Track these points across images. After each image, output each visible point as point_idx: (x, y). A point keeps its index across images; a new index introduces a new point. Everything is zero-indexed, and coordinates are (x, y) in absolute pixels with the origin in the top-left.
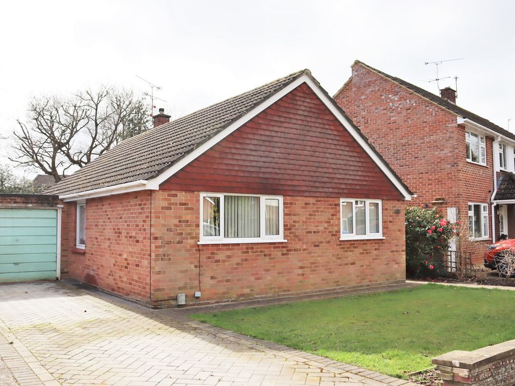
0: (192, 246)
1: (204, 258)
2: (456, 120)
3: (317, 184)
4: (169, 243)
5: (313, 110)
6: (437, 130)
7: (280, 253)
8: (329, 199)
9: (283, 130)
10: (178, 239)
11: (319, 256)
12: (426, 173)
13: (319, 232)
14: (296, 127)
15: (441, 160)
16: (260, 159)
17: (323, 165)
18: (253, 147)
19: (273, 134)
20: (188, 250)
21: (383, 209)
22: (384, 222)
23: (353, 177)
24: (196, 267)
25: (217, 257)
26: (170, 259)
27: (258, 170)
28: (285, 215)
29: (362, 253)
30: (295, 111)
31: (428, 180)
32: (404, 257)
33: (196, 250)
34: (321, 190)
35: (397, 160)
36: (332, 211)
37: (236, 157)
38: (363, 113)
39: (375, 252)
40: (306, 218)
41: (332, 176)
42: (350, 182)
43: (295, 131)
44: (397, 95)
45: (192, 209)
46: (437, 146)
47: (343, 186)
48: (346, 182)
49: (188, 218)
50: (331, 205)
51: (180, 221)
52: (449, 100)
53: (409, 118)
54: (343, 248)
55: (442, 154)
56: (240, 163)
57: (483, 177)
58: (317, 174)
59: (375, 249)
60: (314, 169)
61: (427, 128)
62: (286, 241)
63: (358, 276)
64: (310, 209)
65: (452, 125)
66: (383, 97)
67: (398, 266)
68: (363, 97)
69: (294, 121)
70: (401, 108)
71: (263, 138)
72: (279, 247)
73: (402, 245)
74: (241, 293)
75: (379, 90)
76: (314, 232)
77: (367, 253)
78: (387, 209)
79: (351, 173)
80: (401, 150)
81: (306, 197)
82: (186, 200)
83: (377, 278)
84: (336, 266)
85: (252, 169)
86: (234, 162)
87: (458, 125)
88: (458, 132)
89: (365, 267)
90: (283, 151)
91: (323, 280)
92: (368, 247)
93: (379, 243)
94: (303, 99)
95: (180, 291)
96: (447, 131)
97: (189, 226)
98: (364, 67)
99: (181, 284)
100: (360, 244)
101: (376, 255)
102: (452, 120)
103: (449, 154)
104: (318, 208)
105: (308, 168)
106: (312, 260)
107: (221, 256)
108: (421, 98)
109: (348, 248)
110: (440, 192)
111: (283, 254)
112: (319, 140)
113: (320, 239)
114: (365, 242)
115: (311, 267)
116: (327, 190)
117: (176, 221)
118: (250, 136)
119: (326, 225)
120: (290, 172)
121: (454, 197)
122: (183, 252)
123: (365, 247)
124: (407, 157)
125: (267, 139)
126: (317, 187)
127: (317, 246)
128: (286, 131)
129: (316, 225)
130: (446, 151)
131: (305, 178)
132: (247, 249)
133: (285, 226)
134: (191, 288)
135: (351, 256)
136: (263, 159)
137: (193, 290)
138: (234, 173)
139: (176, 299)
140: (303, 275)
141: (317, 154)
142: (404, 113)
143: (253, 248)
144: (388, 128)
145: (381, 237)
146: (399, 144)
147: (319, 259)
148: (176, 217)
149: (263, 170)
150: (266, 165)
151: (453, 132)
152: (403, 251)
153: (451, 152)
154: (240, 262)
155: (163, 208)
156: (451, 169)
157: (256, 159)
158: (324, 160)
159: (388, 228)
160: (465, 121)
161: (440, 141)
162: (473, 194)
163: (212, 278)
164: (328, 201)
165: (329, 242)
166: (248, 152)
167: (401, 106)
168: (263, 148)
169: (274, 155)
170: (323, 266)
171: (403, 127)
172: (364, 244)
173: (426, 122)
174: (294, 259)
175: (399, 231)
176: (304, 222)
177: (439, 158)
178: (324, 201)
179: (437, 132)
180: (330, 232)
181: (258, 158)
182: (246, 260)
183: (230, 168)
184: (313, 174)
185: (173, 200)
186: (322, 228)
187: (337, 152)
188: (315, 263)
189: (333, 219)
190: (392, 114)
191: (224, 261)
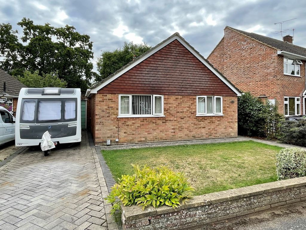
0: (114, 119)
1: (120, 124)
2: (277, 52)
3: (183, 89)
4: (103, 117)
5: (181, 53)
6: (266, 58)
7: (161, 122)
8: (189, 96)
9: (164, 63)
10: (107, 115)
11: (184, 124)
12: (259, 81)
13: (184, 112)
14: (171, 61)
15: (268, 74)
16: (150, 78)
17: (187, 79)
18: (147, 72)
19: (158, 66)
20: (112, 120)
21: (223, 101)
22: (224, 107)
23: (204, 85)
24: (116, 128)
25: (127, 123)
26: (103, 124)
27: (149, 83)
28: (164, 104)
29: (209, 123)
30: (170, 54)
31: (260, 85)
32: (236, 125)
33: (117, 120)
34: (185, 92)
35: (245, 75)
36: (192, 102)
37: (137, 77)
38: (229, 53)
39: (218, 122)
40: (177, 105)
41: (192, 85)
42: (202, 87)
43: (170, 64)
44: (245, 42)
45: (115, 102)
46: (266, 67)
47: (198, 90)
48: (200, 87)
49: (112, 105)
50: (191, 99)
51: (108, 107)
52: (288, 42)
53: (252, 53)
54: (197, 120)
55: (269, 71)
56: (140, 80)
57: (297, 83)
58: (183, 84)
59: (218, 121)
60: (181, 82)
61: (261, 58)
62: (165, 116)
63: (207, 134)
64: (179, 101)
65: (275, 55)
66: (239, 44)
67: (233, 130)
68: (229, 45)
69: (170, 59)
70: (248, 49)
71: (152, 68)
72: (161, 119)
73: (235, 119)
74: (140, 140)
75: (237, 40)
76: (181, 112)
77: (213, 123)
78: (225, 101)
79: (203, 83)
80: (247, 70)
81: (176, 95)
82: (111, 98)
83: (219, 135)
84: (194, 128)
85: (146, 83)
86: (137, 80)
87: (278, 55)
88: (278, 59)
89: (211, 129)
90: (163, 73)
91: (186, 135)
92: (214, 119)
93: (221, 118)
94: (175, 48)
95: (108, 139)
96: (272, 58)
97: (113, 109)
98: (230, 29)
99: (109, 135)
100: (208, 118)
101: (218, 124)
102: (275, 53)
103: (272, 71)
104: (183, 100)
105: (177, 82)
106: (179, 125)
107: (129, 123)
108: (258, 42)
109: (201, 120)
110: (267, 91)
111: (163, 123)
112: (185, 67)
113: (184, 115)
114: (212, 117)
115: (179, 129)
116: (188, 92)
117: (106, 107)
118: (145, 67)
119: (188, 109)
120: (167, 83)
121: (275, 94)
122: (110, 121)
123: (211, 119)
124: (250, 73)
125: (154, 68)
126: (183, 90)
127: (183, 119)
128: (165, 64)
129: (182, 108)
130: (271, 69)
131: (176, 86)
132: (143, 120)
133: (165, 109)
134: (114, 137)
135: (202, 124)
136: (152, 78)
137: (115, 138)
138: (136, 85)
139: (106, 142)
140: (174, 132)
141: (182, 74)
142: (249, 51)
143: (147, 119)
144: (241, 59)
145: (222, 115)
146: (246, 67)
147: (184, 125)
148: (106, 105)
149: (152, 83)
150: (154, 80)
151: (275, 59)
152: (236, 122)
153: (273, 70)
154: (140, 126)
155: (100, 101)
156: (273, 79)
157: (148, 78)
158: (187, 77)
159: (226, 110)
160: (282, 53)
161: (267, 64)
162: (288, 92)
163: (125, 133)
164: (189, 97)
165: (189, 117)
166: (144, 75)
167: (247, 47)
168: (152, 73)
169: (159, 76)
170: (186, 128)
171: (248, 58)
172: (210, 118)
173: (260, 55)
174: (169, 125)
175: (234, 112)
176: (175, 107)
177: (266, 73)
178: (187, 97)
179: (266, 60)
180: (190, 112)
181: (149, 77)
182: (143, 125)
183: (134, 82)
184: (180, 84)
185: (105, 98)
186: (186, 110)
187: (195, 73)
188: (182, 127)
189: (192, 106)
190: (243, 52)
191: (131, 125)
